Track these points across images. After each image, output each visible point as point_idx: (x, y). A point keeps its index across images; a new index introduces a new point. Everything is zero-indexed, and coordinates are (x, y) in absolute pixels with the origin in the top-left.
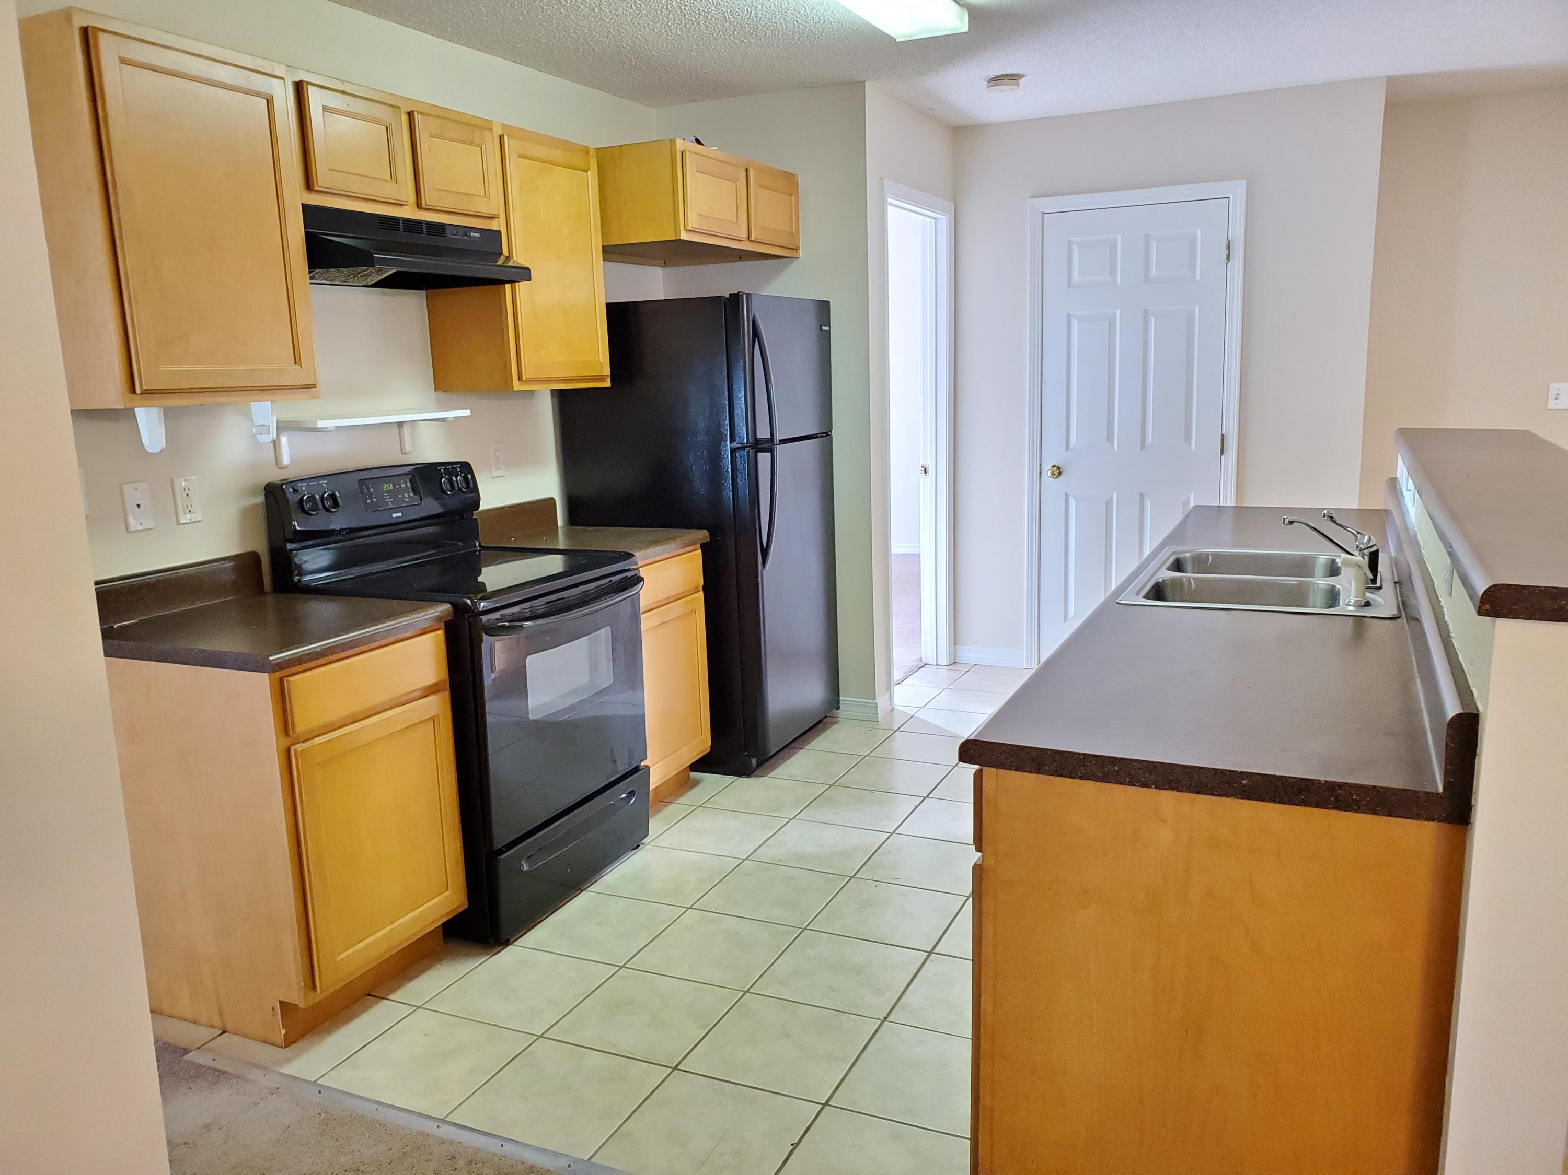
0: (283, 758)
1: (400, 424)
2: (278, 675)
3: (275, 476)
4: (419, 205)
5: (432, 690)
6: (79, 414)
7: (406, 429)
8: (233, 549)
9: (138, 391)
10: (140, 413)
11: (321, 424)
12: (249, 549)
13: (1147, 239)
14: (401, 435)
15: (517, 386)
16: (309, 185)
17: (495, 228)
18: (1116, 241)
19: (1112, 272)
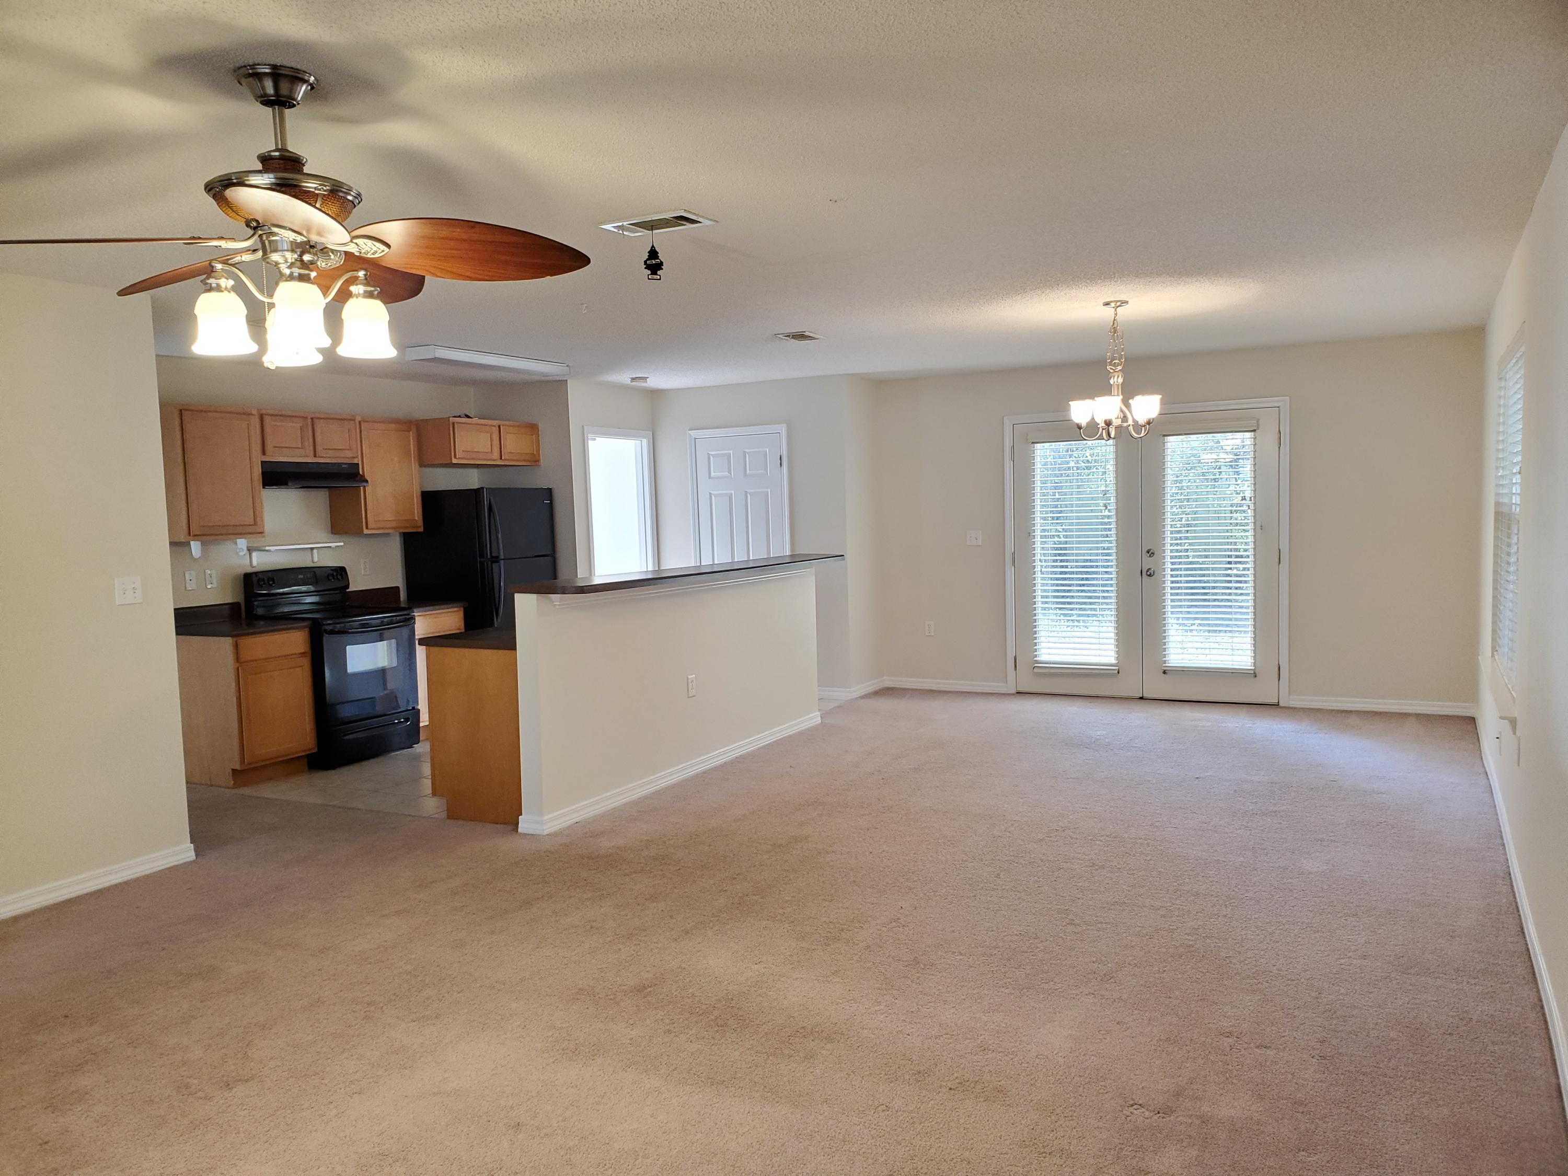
0: (236, 670)
1: (312, 549)
2: (235, 639)
3: (250, 570)
4: (315, 456)
5: (302, 654)
6: (172, 544)
7: (315, 551)
8: (229, 600)
9: (191, 535)
10: (192, 543)
11: (267, 548)
12: (235, 601)
13: (745, 453)
14: (312, 554)
15: (366, 532)
16: (264, 453)
17: (356, 462)
18: (730, 454)
19: (730, 472)
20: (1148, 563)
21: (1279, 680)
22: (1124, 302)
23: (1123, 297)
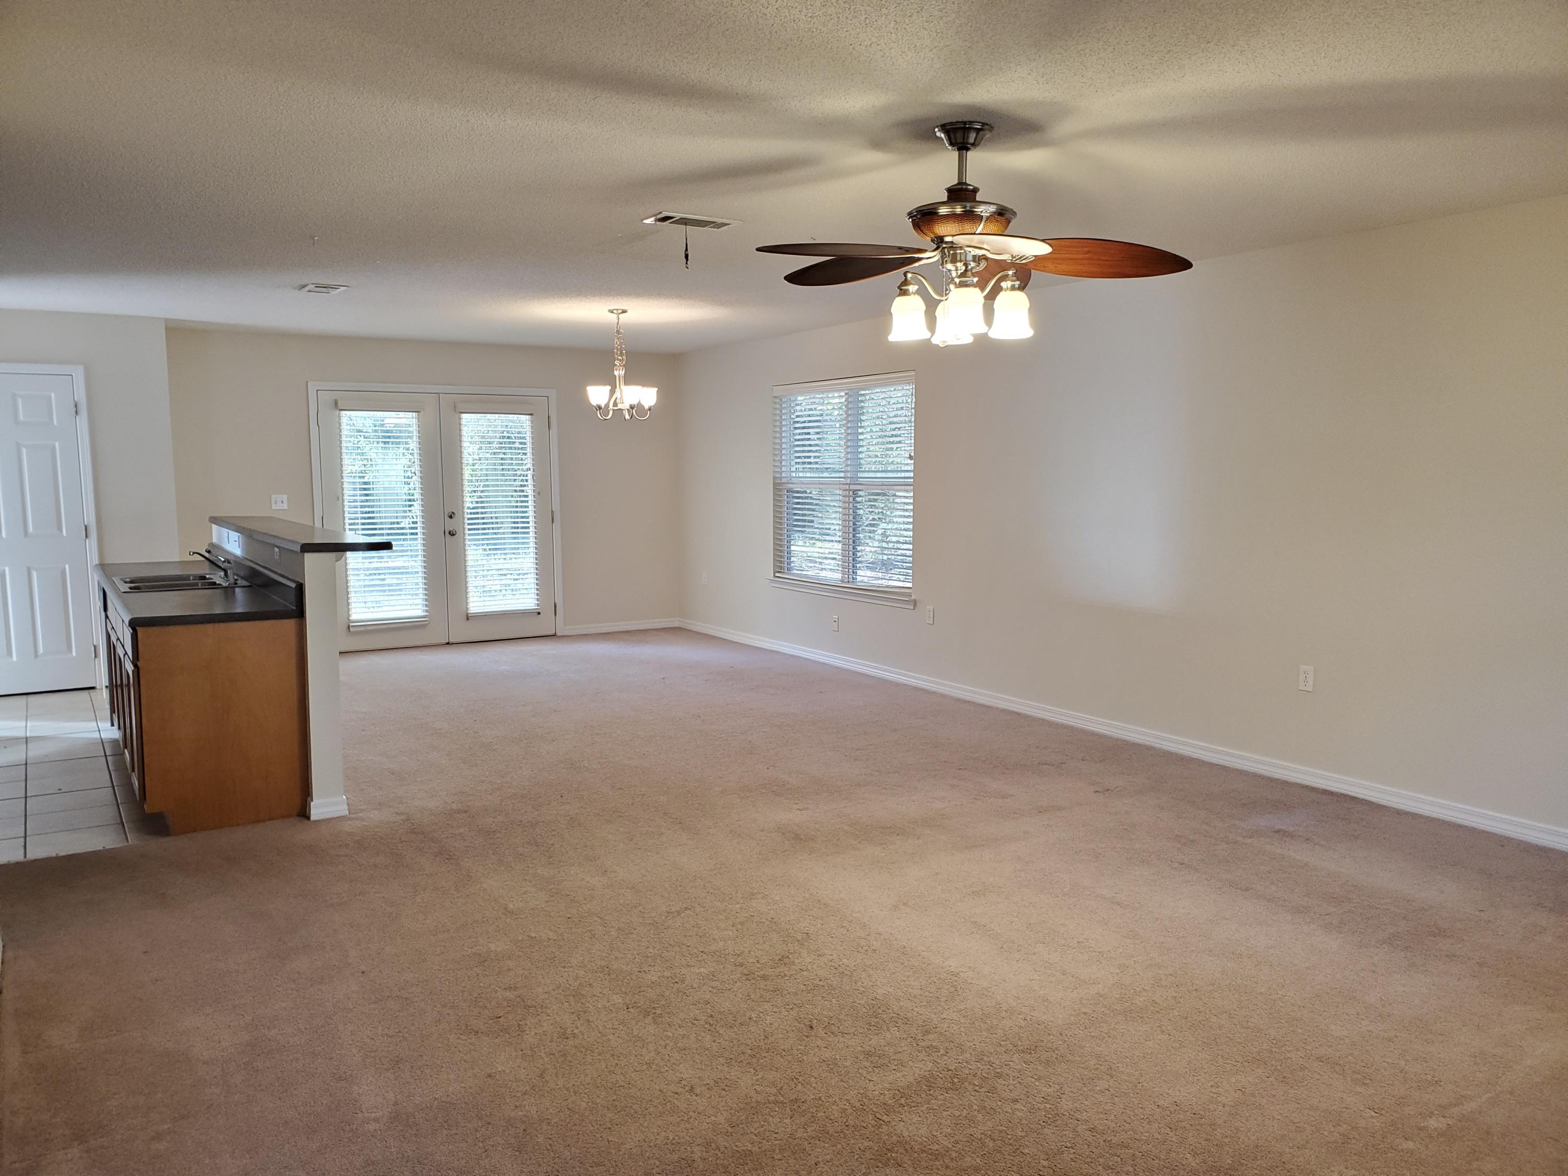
13: (14, 396)
20: (450, 525)
21: (555, 615)
22: (624, 312)
23: (624, 308)
